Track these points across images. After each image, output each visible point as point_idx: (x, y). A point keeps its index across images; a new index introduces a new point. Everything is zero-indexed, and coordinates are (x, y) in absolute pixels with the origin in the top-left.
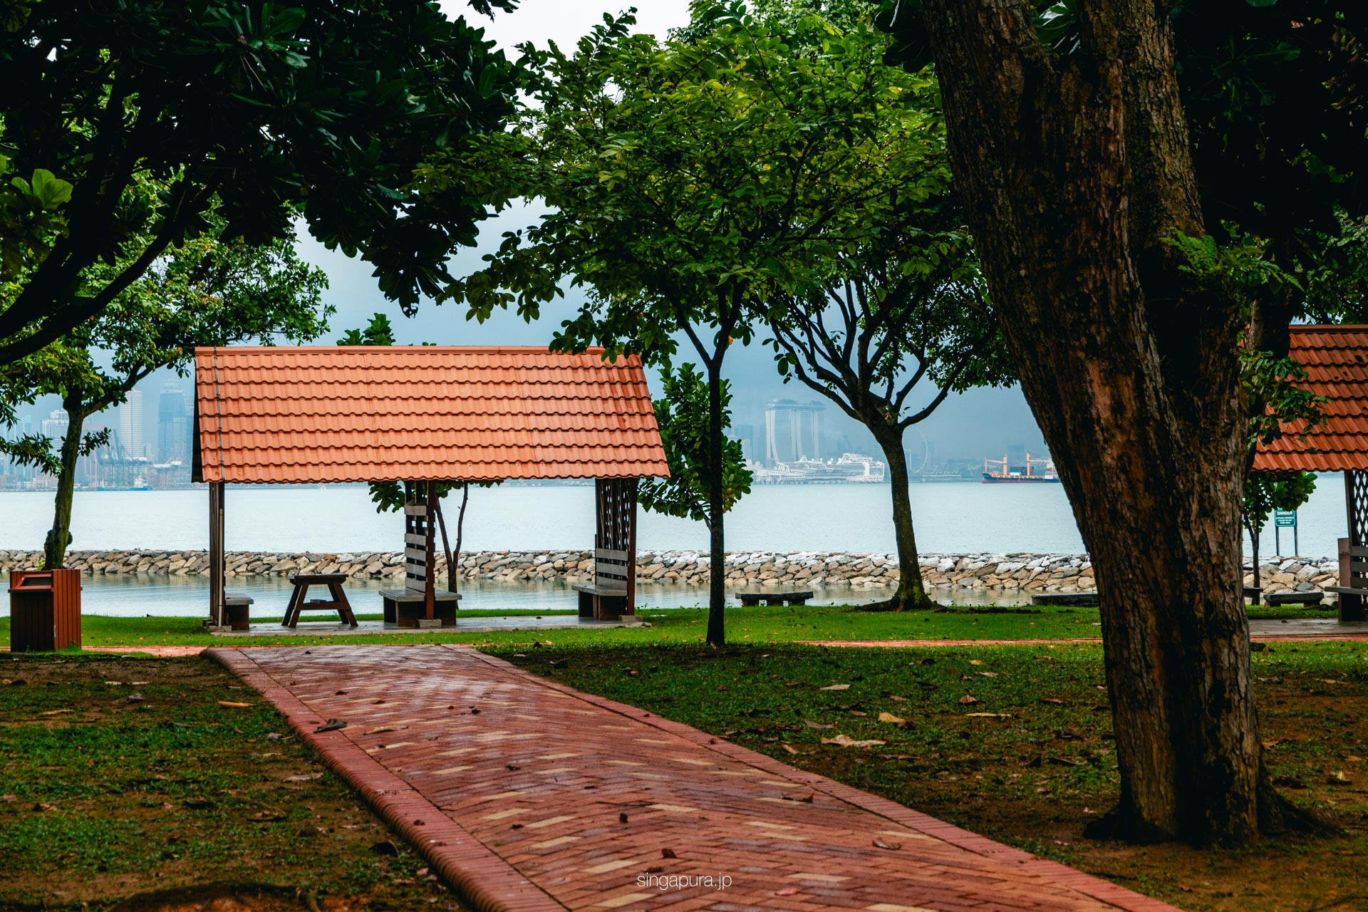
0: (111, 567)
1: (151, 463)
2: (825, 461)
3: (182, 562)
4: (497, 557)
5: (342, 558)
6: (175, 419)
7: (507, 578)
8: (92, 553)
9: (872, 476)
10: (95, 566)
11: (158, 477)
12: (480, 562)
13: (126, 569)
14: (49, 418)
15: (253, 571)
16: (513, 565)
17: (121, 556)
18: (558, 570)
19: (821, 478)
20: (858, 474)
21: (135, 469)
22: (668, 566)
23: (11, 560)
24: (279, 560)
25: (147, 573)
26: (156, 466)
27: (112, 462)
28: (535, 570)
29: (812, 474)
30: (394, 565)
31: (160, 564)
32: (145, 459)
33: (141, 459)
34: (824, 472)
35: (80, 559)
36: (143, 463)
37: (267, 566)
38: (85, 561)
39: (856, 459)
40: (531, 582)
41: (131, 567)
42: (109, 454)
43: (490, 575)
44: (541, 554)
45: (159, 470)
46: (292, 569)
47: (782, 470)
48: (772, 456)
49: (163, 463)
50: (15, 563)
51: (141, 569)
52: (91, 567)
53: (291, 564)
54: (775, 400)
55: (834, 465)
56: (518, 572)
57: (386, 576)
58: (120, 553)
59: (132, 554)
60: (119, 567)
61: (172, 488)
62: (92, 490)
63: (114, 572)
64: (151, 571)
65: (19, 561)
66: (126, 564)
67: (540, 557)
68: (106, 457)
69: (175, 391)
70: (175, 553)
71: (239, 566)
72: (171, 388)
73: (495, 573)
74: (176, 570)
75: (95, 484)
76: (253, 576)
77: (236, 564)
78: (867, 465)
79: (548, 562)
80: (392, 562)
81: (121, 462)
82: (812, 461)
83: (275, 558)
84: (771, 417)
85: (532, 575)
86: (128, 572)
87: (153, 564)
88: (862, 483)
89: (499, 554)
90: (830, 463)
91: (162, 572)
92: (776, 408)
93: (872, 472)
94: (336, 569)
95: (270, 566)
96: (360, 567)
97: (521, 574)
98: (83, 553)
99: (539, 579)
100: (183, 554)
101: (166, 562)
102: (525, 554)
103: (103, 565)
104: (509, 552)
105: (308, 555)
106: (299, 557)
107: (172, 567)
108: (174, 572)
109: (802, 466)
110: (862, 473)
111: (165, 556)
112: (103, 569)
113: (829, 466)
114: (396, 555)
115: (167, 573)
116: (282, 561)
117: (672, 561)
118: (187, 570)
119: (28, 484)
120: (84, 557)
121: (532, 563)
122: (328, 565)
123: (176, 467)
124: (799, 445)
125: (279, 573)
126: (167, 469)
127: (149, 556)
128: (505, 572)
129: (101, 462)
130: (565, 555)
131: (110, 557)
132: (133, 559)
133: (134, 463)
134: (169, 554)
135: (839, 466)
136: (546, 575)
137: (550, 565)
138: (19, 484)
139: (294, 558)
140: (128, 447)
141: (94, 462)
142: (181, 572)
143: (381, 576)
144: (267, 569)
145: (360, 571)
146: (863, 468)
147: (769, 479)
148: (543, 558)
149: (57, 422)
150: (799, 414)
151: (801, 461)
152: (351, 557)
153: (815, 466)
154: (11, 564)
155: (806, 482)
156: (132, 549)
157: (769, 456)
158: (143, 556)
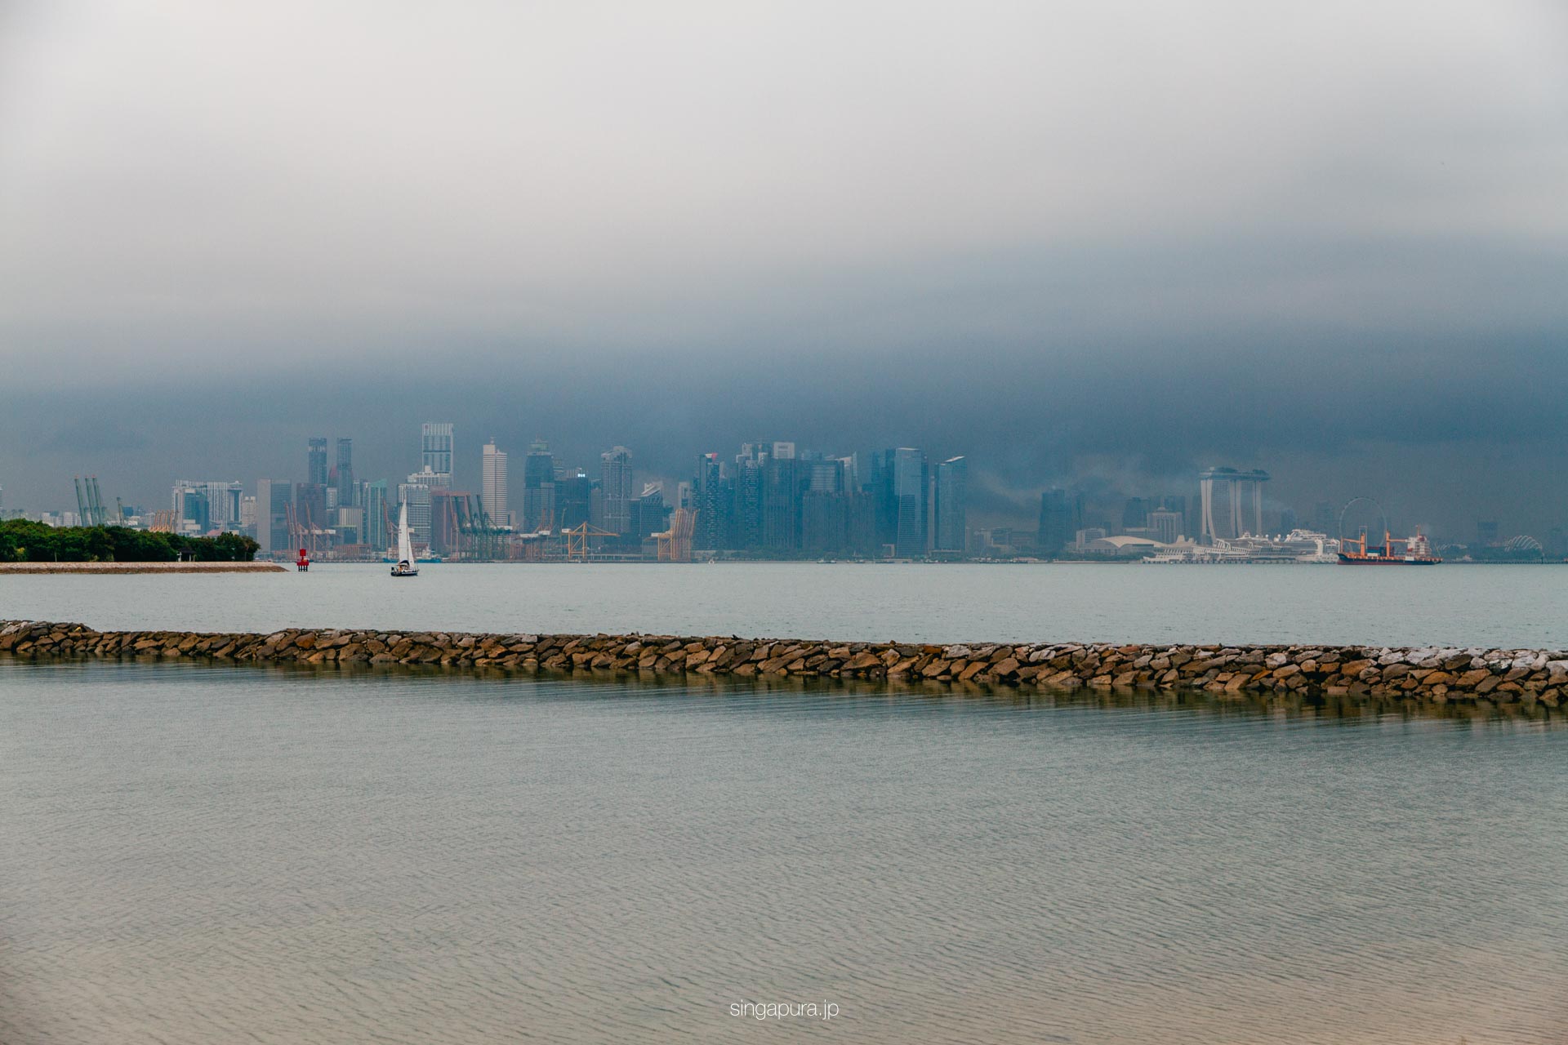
0: (599, 659)
1: (517, 533)
2: (1271, 538)
3: (704, 655)
4: (1203, 654)
5: (953, 652)
6: (543, 485)
7: (1228, 688)
8: (570, 639)
9: (1327, 556)
10: (576, 657)
11: (524, 548)
12: (1177, 661)
13: (621, 663)
14: (406, 482)
15: (813, 668)
16: (1233, 667)
17: (611, 644)
18: (1308, 675)
19: (1266, 556)
20: (1309, 553)
21: (500, 539)
22: (1495, 671)
23: (454, 647)
24: (853, 653)
25: (654, 669)
26: (522, 536)
27: (474, 531)
28: (1270, 676)
29: (1255, 553)
30: (1037, 663)
31: (672, 656)
32: (511, 528)
33: (507, 528)
34: (1271, 550)
35: (552, 647)
36: (508, 532)
37: (835, 663)
38: (561, 649)
39: (1307, 535)
40: (1268, 695)
41: (630, 660)
42: (472, 522)
43: (1197, 682)
44: (1275, 650)
45: (526, 541)
46: (874, 666)
47: (1221, 547)
48: (1208, 532)
49: (530, 532)
50: (460, 651)
51: (645, 663)
52: (570, 658)
53: (871, 661)
54: (1212, 469)
55: (1282, 542)
56: (1242, 679)
57: (1027, 681)
58: (612, 638)
59: (629, 641)
60: (611, 659)
61: (540, 560)
62: (453, 561)
63: (606, 667)
64: (660, 667)
65: (466, 649)
66: (621, 655)
67: (1275, 655)
68: (469, 525)
69: (543, 454)
70: (692, 640)
71: (792, 662)
72: (539, 450)
73: (1205, 679)
74: (696, 666)
75: (456, 555)
76: (814, 677)
77: (788, 658)
78: (1320, 543)
79: (1289, 663)
80: (1032, 658)
81: (485, 531)
82: (1257, 538)
83: (846, 650)
84: (1206, 487)
85: (1268, 683)
86: (625, 667)
87: (660, 656)
88: (1313, 563)
89: (1206, 650)
90: (1277, 540)
91: (676, 669)
92: (1211, 477)
93: (1325, 550)
94: (944, 667)
95: (840, 662)
96: (981, 666)
97: (1248, 681)
98: (556, 638)
99: (1281, 689)
100: (705, 642)
101: (681, 653)
102: (1248, 650)
103: (588, 656)
104: (1221, 648)
105: (894, 645)
106: (884, 649)
107: (690, 662)
108: (693, 669)
109: (1245, 543)
110: (1314, 553)
111: (678, 644)
112: (588, 662)
113: (1276, 544)
114: (1039, 649)
115: (683, 670)
116: (859, 655)
117: (1504, 665)
118: (714, 665)
119: (383, 555)
120: (559, 644)
121: (1263, 664)
122: (930, 662)
123: (544, 537)
124: (1239, 519)
125: (855, 672)
126: (534, 539)
127: (657, 645)
128: (1221, 677)
129: (463, 531)
130: (1317, 653)
131: (597, 645)
132: (632, 647)
133: (500, 532)
134: (684, 642)
135: (1288, 544)
136: (1292, 682)
137: (1294, 668)
138: (373, 554)
139: (876, 650)
140: (492, 516)
141: (455, 531)
142: (705, 669)
143: (1018, 680)
144: (835, 667)
145: (984, 671)
146: (1315, 546)
147: (1207, 558)
148: (1281, 658)
149: (414, 486)
150: (1239, 484)
151: (1243, 538)
152: (967, 651)
153: (1260, 544)
154: (454, 653)
155: (1249, 561)
156: (626, 633)
157: (1204, 532)
158: (645, 645)
